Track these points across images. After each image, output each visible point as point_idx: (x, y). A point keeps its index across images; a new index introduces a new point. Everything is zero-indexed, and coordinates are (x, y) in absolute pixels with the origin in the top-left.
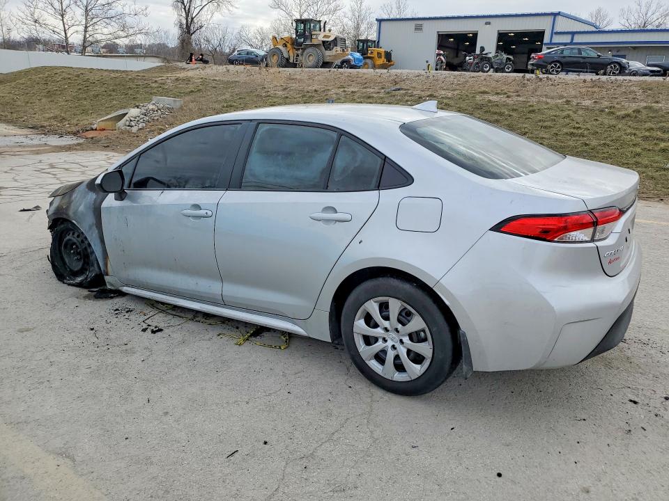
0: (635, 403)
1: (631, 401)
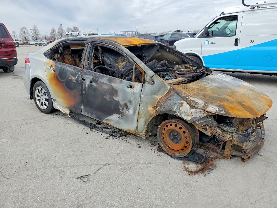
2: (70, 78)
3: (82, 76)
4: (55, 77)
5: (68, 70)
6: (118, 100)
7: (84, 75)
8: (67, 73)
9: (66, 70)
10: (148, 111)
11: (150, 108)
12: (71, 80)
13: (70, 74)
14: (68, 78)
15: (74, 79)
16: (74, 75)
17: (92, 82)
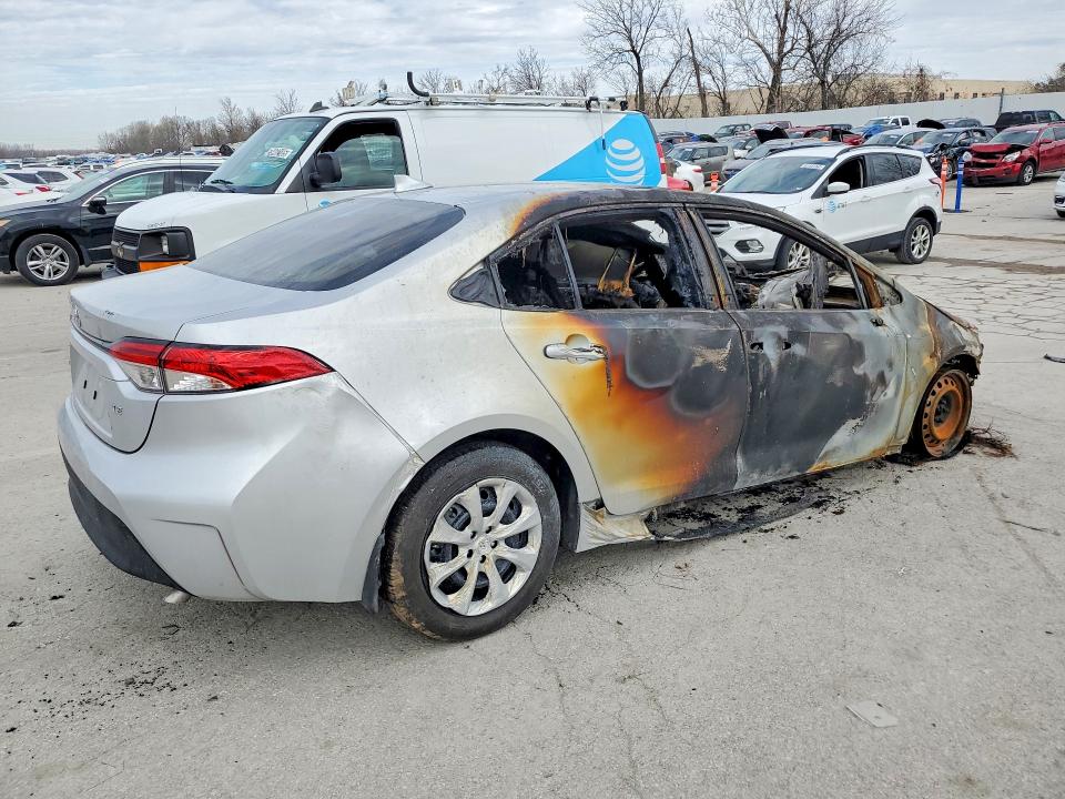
0: (55, 598)
1: (61, 597)
2: (698, 362)
3: (749, 335)
4: (610, 386)
5: (678, 331)
6: (865, 374)
7: (757, 330)
8: (679, 345)
9: (671, 333)
10: (924, 369)
11: (927, 360)
12: (708, 367)
13: (693, 345)
14: (692, 361)
15: (717, 357)
16: (715, 343)
17: (788, 346)
